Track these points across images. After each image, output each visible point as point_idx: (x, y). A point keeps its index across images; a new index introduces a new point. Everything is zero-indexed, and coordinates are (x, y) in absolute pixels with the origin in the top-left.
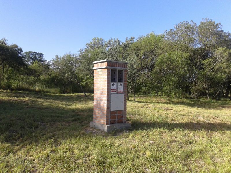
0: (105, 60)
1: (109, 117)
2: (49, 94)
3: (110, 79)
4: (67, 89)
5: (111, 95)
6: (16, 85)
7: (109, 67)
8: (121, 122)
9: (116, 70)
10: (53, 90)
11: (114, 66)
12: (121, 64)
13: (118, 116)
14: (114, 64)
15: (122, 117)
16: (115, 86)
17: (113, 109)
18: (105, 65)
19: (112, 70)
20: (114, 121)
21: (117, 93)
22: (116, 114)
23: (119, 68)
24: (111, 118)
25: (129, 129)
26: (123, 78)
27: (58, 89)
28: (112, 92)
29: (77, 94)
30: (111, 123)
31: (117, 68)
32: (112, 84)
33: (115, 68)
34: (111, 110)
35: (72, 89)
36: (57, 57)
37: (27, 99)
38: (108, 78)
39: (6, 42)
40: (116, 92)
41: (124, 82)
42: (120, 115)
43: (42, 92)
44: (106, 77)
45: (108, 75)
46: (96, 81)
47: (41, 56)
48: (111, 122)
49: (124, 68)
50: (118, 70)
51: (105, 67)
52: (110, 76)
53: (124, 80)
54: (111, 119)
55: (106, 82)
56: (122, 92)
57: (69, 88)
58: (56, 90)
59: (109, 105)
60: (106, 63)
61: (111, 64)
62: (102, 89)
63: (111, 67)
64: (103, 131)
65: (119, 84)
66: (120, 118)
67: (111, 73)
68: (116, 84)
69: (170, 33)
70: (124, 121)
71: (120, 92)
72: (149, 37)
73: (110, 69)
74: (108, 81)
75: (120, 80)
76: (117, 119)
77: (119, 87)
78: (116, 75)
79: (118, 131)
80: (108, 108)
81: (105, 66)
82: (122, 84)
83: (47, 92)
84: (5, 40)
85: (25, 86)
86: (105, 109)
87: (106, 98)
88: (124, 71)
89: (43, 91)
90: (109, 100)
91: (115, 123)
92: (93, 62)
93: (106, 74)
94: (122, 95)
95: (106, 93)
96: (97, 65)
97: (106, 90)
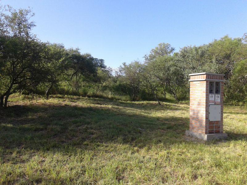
0: (204, 73)
1: (208, 127)
2: (120, 101)
3: (209, 91)
4: (137, 97)
5: (210, 106)
6: (92, 93)
7: (208, 79)
8: (218, 132)
9: (214, 82)
10: (124, 98)
11: (212, 79)
12: (219, 76)
13: (215, 126)
14: (212, 77)
15: (219, 127)
16: (212, 97)
17: (211, 119)
20: (212, 130)
21: (215, 104)
22: (214, 124)
23: (217, 80)
24: (209, 127)
25: (226, 139)
26: (220, 89)
27: (128, 97)
28: (210, 103)
29: (148, 102)
30: (210, 133)
31: (215, 80)
32: (210, 95)
34: (209, 120)
35: (142, 97)
36: (124, 64)
37: (110, 106)
38: (206, 90)
39: (79, 51)
40: (213, 104)
41: (221, 94)
42: (218, 126)
43: (115, 100)
44: (205, 89)
45: (207, 87)
46: (192, 92)
47: (102, 62)
48: (209, 131)
49: (221, 80)
50: (216, 82)
52: (209, 88)
53: (221, 91)
54: (209, 129)
55: (205, 94)
56: (219, 103)
57: (138, 96)
58: (126, 98)
59: (208, 116)
60: (205, 75)
61: (210, 77)
62: (200, 100)
63: (209, 79)
64: (202, 140)
65: (217, 95)
66: (217, 128)
67: (209, 85)
68: (213, 95)
70: (220, 131)
71: (217, 103)
72: (224, 40)
73: (209, 82)
74: (206, 92)
75: (217, 92)
76: (214, 129)
77: (216, 98)
78: (214, 87)
79: (216, 140)
80: (207, 118)
81: (204, 78)
82: (219, 96)
83: (119, 99)
84: (78, 50)
85: (99, 93)
86: (204, 119)
87: (205, 109)
88: (221, 83)
89: (115, 98)
90: (208, 111)
91: (213, 133)
92: (190, 75)
93: (205, 86)
94: (220, 106)
95: (205, 104)
96: (194, 77)
97: (205, 101)
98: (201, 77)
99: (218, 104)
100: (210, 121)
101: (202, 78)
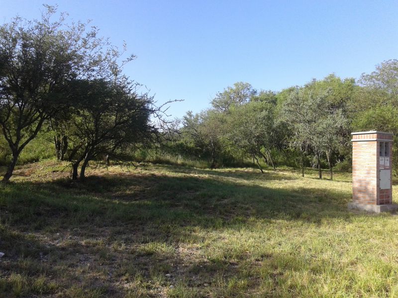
0: (375, 132)
2: (195, 168)
3: (379, 154)
5: (380, 171)
7: (379, 139)
8: (388, 203)
9: (384, 142)
11: (382, 138)
12: (388, 135)
13: (385, 195)
14: (382, 136)
15: (389, 197)
16: (382, 161)
17: (382, 187)
18: (374, 137)
19: (380, 143)
20: (383, 201)
21: (385, 169)
22: (383, 193)
23: (386, 140)
24: (380, 197)
26: (389, 151)
28: (381, 168)
30: (380, 204)
32: (381, 158)
33: (383, 140)
38: (377, 152)
40: (383, 168)
41: (390, 156)
42: (387, 194)
44: (375, 151)
45: (377, 149)
46: (356, 155)
48: (379, 202)
49: (390, 140)
51: (375, 139)
52: (379, 150)
55: (375, 157)
56: (388, 167)
59: (379, 183)
60: (376, 134)
61: (380, 136)
62: (368, 164)
65: (386, 158)
66: (387, 198)
67: (379, 146)
68: (383, 158)
69: (364, 77)
70: (390, 202)
74: (377, 155)
75: (387, 154)
76: (384, 199)
77: (386, 162)
78: (383, 148)
80: (378, 185)
82: (388, 158)
83: (192, 166)
86: (375, 187)
87: (376, 175)
88: (390, 143)
90: (379, 177)
91: (383, 204)
92: (352, 133)
93: (376, 147)
94: (389, 171)
95: (376, 169)
96: (359, 137)
97: (375, 165)
98: (370, 136)
99: (387, 169)
100: (381, 189)
101: (370, 138)
